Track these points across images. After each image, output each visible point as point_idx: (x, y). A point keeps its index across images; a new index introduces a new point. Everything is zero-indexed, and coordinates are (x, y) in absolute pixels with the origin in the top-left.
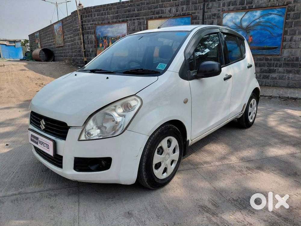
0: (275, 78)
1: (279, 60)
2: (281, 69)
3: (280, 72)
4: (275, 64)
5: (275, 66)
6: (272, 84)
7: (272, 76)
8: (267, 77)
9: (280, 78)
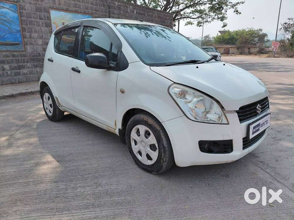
0: (27, 74)
1: (25, 56)
2: (29, 65)
3: (29, 68)
4: (23, 60)
5: (23, 62)
6: (25, 79)
7: (22, 72)
8: (19, 74)
9: (31, 73)
